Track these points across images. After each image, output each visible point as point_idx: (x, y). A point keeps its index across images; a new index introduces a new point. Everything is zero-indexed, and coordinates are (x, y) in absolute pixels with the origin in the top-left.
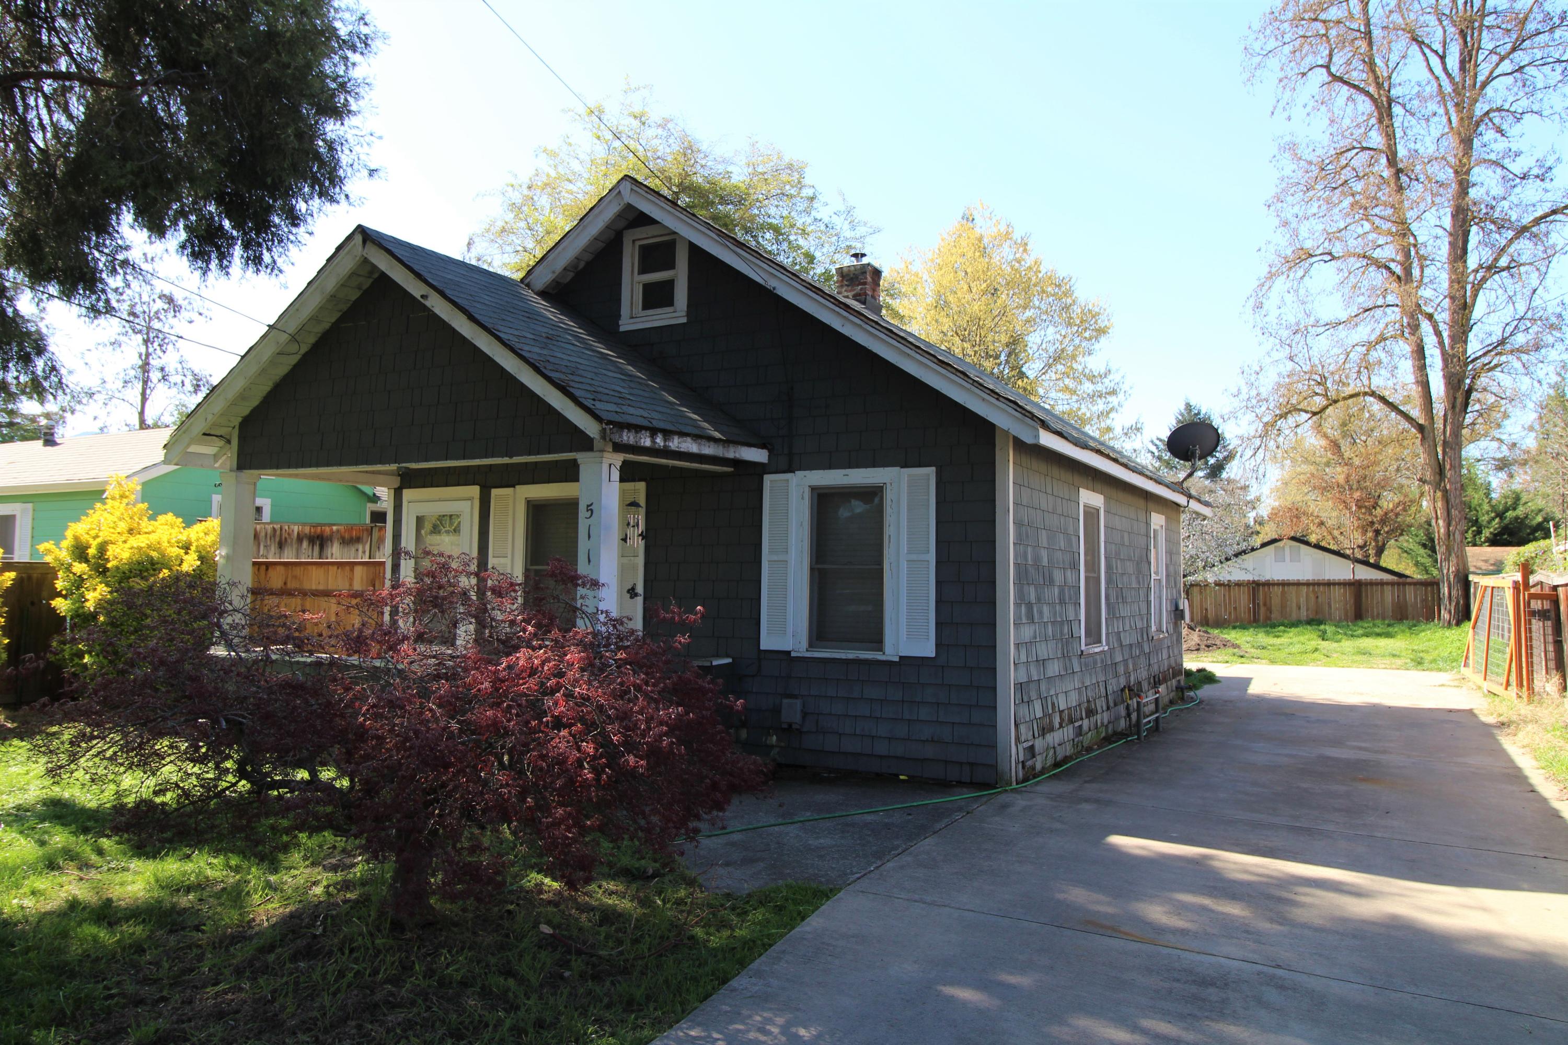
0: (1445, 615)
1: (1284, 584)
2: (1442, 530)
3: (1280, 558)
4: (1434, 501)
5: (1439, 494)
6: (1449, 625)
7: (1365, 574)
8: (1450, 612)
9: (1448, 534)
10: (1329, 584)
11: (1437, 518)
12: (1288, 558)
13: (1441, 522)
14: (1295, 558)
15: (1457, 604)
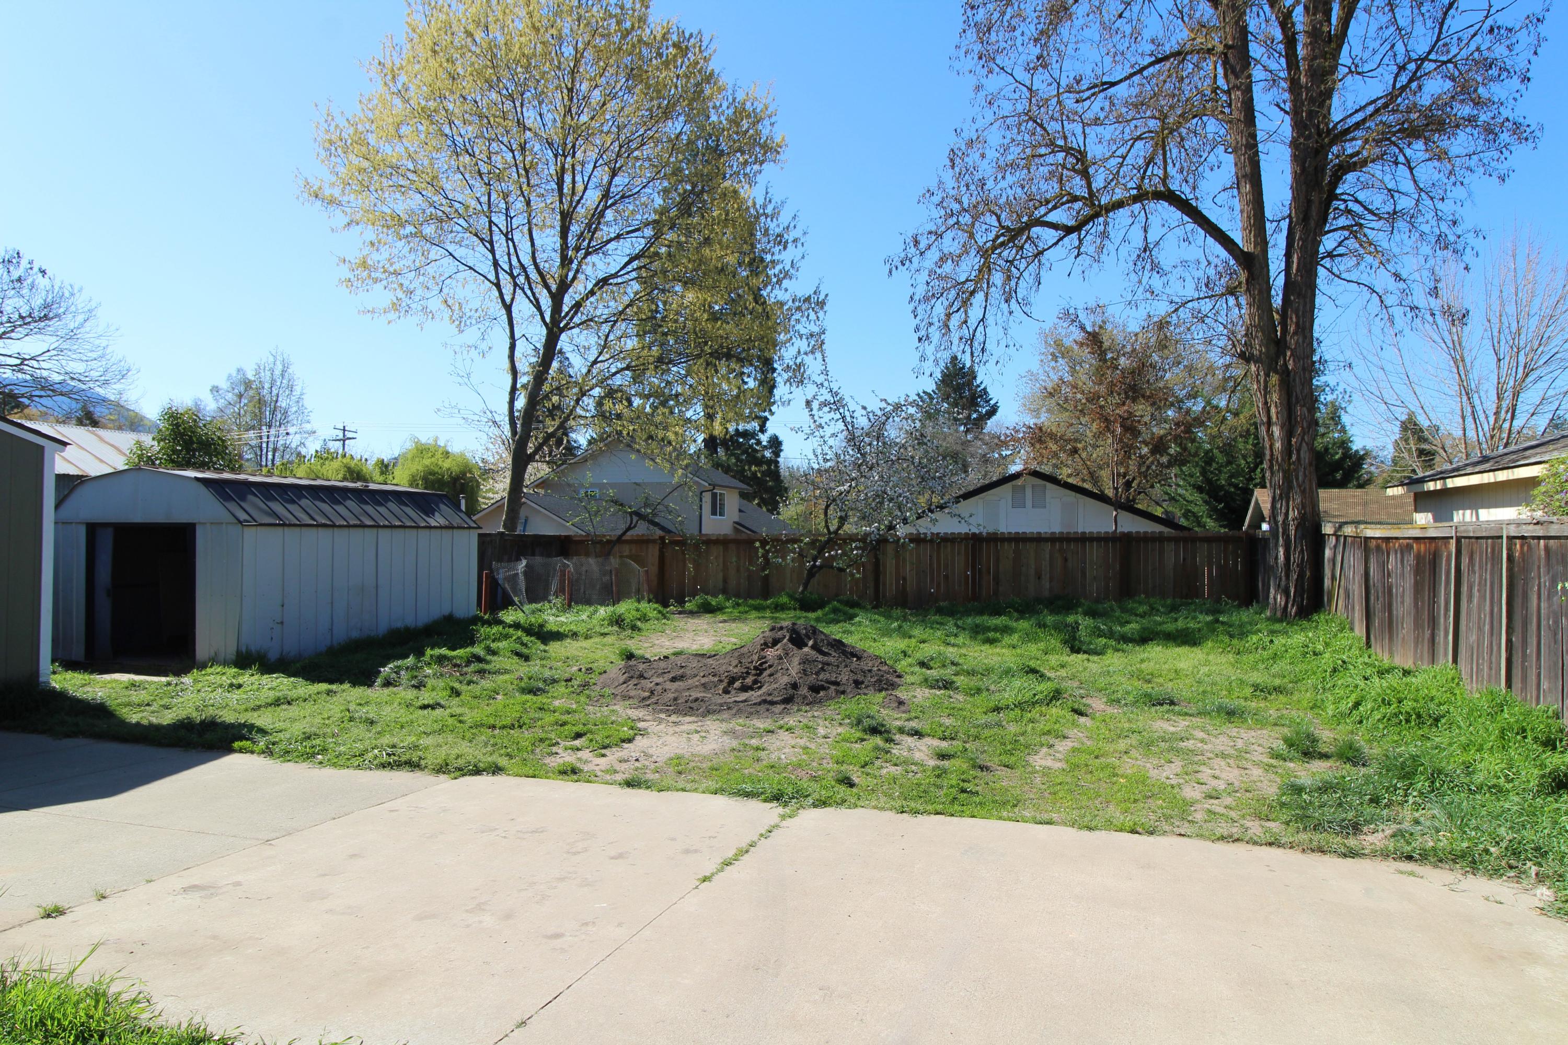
0: (1276, 598)
1: (1019, 539)
2: (1278, 445)
3: (1018, 503)
4: (1266, 392)
5: (1274, 379)
6: (1284, 616)
7: (1130, 524)
8: (1286, 592)
9: (1288, 450)
10: (1084, 539)
11: (1269, 423)
12: (1029, 503)
13: (1276, 431)
14: (1039, 503)
15: (1301, 576)
